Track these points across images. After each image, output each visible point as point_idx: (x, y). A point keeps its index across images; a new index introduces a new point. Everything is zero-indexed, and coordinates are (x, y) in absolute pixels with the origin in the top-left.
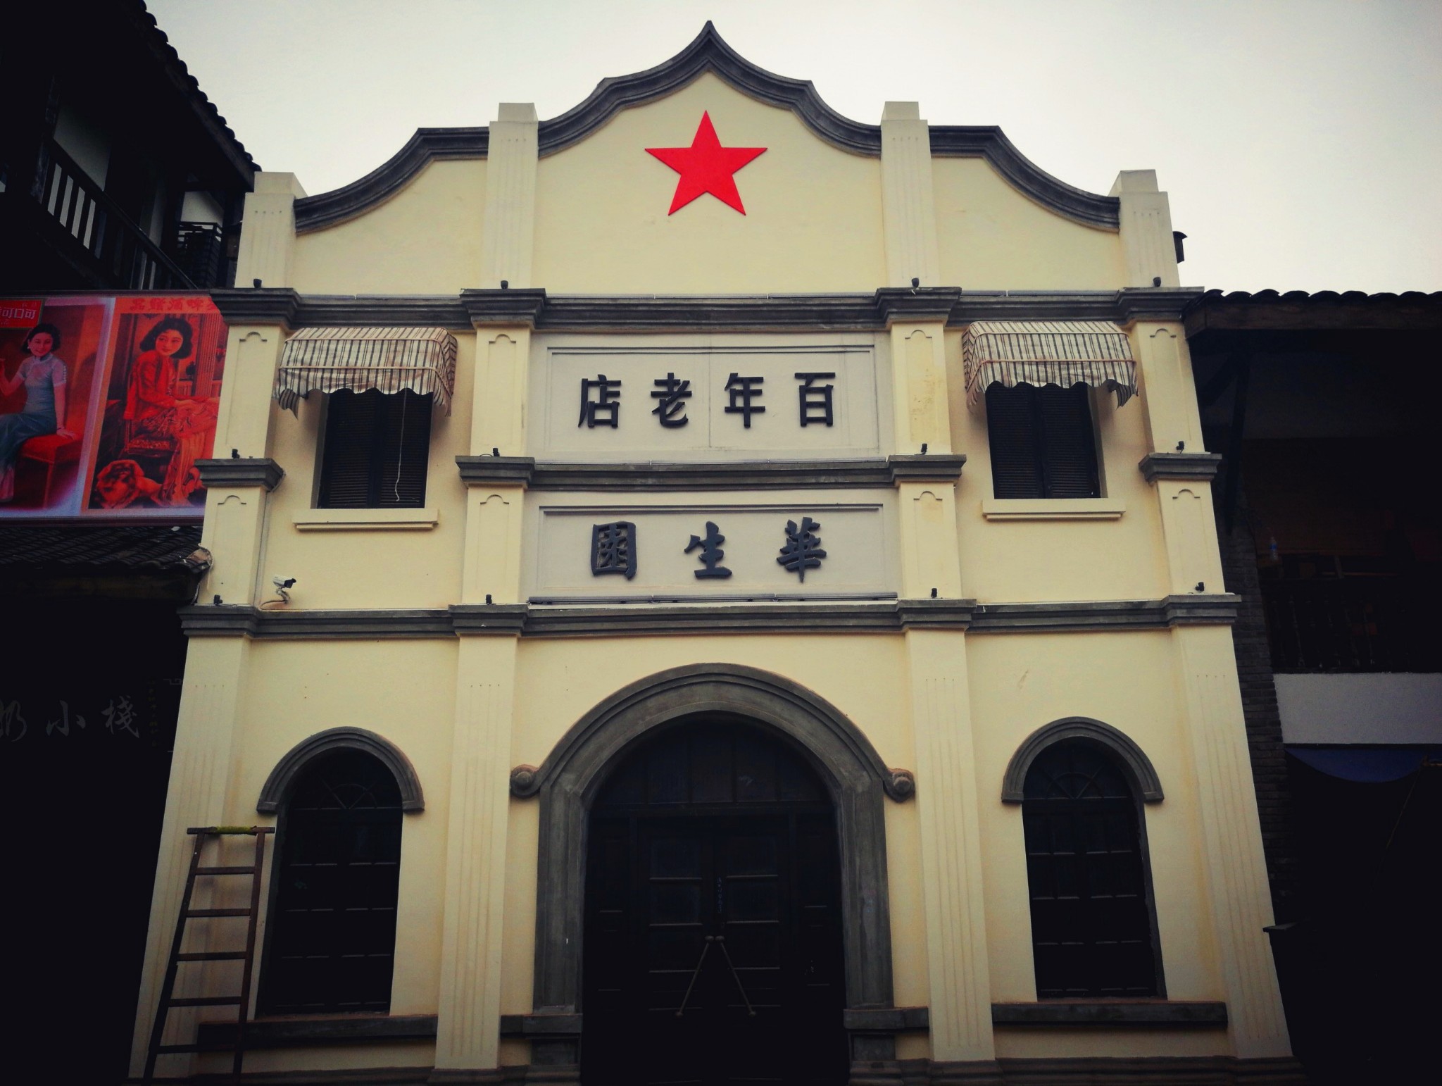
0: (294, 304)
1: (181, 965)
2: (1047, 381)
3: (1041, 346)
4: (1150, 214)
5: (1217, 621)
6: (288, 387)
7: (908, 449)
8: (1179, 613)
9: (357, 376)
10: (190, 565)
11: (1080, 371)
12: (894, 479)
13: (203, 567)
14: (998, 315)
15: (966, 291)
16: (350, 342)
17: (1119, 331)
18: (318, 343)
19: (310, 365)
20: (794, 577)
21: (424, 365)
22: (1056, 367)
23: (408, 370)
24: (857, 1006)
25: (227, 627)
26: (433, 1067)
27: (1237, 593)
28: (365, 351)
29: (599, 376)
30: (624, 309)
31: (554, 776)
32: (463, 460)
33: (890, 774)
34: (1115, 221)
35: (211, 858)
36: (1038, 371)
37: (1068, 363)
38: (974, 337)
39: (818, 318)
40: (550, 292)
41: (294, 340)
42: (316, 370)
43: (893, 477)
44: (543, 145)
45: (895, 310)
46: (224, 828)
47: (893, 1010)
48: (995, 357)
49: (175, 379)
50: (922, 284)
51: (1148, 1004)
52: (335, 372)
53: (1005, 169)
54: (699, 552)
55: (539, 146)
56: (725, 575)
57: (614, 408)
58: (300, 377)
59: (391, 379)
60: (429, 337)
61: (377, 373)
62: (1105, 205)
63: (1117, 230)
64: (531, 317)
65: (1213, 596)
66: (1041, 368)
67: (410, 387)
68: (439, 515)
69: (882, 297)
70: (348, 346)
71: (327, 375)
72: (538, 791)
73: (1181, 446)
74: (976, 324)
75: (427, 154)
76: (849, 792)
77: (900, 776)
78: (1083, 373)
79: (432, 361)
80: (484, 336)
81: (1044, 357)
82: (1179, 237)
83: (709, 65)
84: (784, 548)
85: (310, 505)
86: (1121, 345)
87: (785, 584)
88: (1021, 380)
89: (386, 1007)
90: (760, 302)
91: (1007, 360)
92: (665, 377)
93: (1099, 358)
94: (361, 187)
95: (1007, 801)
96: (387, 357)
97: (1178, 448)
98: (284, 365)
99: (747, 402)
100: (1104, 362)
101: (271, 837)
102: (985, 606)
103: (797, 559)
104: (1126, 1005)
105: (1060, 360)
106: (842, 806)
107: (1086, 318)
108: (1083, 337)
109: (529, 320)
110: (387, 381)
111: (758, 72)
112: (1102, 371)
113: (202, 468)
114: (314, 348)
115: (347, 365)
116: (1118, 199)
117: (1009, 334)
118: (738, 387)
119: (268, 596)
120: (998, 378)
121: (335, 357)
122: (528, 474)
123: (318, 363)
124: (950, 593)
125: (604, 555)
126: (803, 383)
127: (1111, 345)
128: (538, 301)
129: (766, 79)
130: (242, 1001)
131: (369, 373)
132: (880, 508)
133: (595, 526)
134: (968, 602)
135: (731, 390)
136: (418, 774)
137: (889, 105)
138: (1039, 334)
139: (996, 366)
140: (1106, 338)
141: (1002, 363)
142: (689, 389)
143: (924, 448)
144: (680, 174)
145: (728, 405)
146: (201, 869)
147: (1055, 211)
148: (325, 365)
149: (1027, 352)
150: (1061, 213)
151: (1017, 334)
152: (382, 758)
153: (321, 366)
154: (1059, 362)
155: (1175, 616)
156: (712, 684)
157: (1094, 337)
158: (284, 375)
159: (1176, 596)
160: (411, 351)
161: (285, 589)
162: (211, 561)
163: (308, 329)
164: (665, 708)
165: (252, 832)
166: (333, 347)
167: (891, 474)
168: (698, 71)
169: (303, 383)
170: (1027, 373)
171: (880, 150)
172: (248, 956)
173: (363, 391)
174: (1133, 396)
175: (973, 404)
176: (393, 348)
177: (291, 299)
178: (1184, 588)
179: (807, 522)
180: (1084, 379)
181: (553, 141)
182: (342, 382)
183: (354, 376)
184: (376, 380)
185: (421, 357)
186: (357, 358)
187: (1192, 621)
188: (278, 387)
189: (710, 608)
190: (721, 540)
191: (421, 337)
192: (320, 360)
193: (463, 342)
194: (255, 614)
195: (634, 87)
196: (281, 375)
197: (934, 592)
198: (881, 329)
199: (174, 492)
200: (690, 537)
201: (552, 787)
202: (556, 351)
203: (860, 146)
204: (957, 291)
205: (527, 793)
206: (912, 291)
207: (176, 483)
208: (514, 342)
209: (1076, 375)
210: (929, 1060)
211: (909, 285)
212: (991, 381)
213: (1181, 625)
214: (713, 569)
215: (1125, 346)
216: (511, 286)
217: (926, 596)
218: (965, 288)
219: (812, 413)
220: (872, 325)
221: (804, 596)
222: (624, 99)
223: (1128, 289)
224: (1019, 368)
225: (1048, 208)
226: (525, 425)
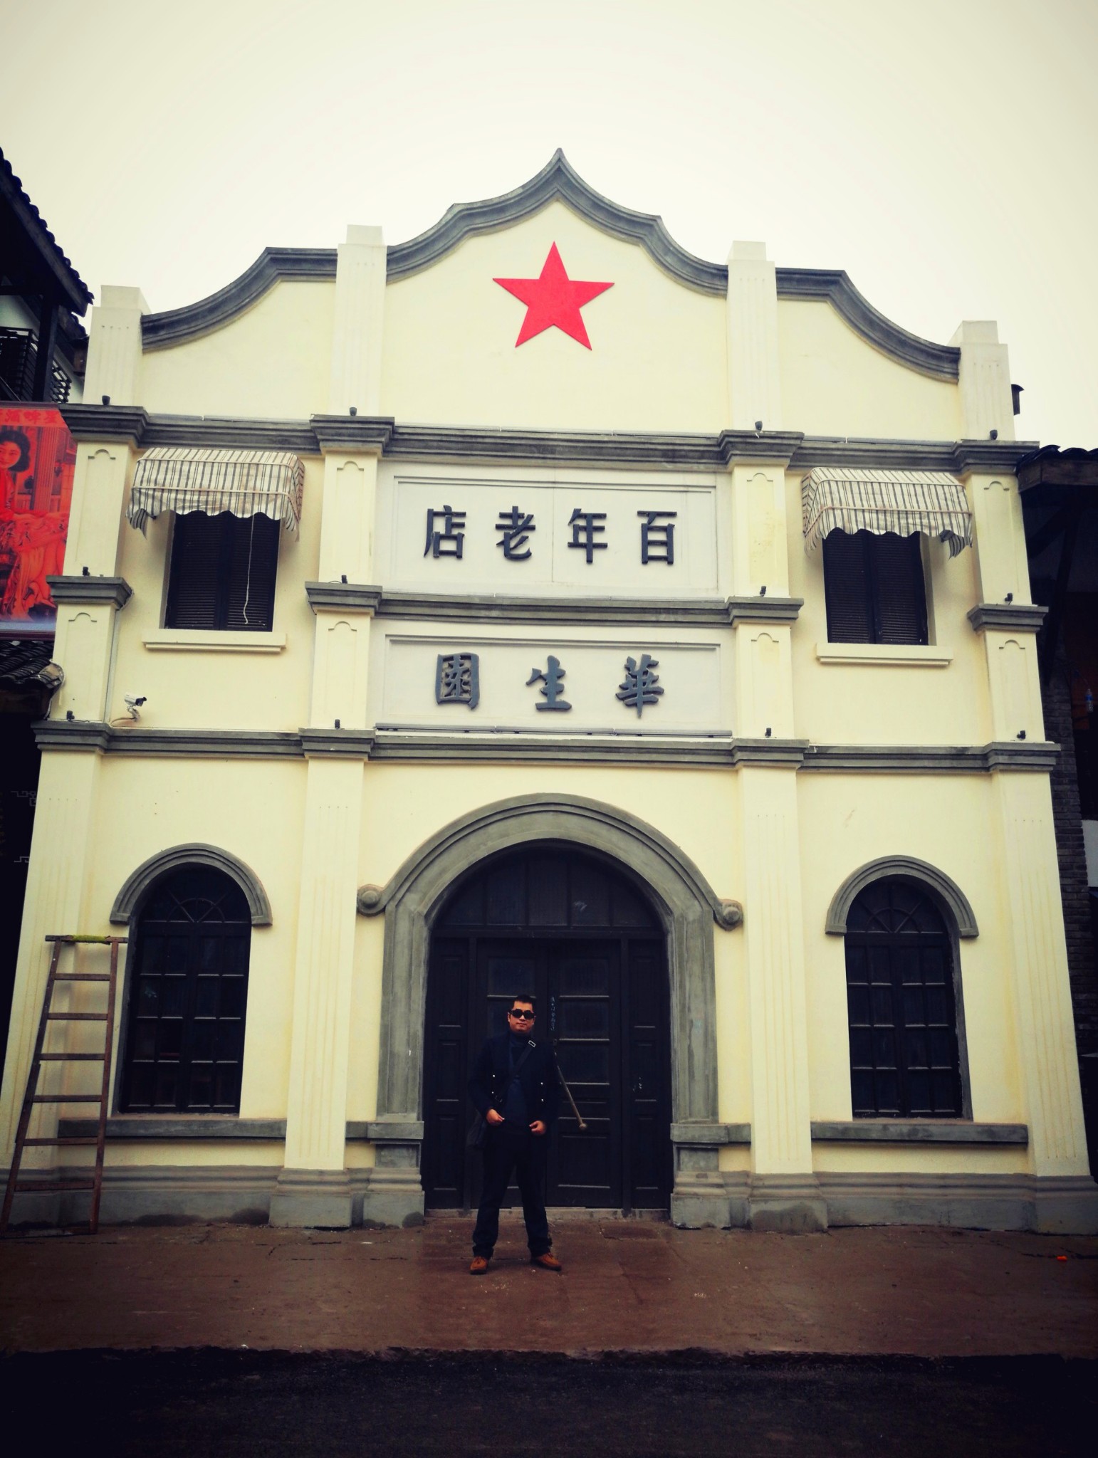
0: (143, 422)
1: (42, 1063)
2: (886, 529)
3: (881, 494)
4: (990, 366)
5: (1036, 768)
6: (142, 507)
7: (749, 592)
8: (1001, 759)
9: (210, 498)
10: (44, 681)
11: (918, 521)
12: (733, 620)
13: (56, 683)
14: (839, 462)
15: (809, 436)
16: (203, 463)
17: (957, 483)
18: (171, 464)
19: (164, 485)
20: (632, 712)
21: (277, 491)
22: (896, 516)
23: (261, 495)
24: (683, 1121)
25: (80, 742)
26: (283, 1167)
27: (1057, 742)
28: (219, 474)
29: (444, 506)
30: (470, 440)
31: (399, 896)
32: (312, 587)
33: (720, 905)
34: (955, 372)
35: (69, 965)
36: (878, 519)
37: (907, 513)
38: (816, 483)
39: (662, 457)
40: (398, 422)
41: (146, 460)
42: (170, 491)
43: (731, 617)
44: (391, 270)
45: (738, 452)
46: (80, 937)
47: (717, 1125)
48: (837, 504)
49: (14, 492)
50: (765, 428)
51: (955, 1125)
52: (189, 493)
53: (849, 315)
54: (540, 685)
55: (387, 271)
56: (565, 708)
57: (459, 539)
58: (153, 497)
59: (244, 502)
60: (281, 462)
61: (231, 496)
62: (948, 355)
63: (955, 381)
64: (380, 445)
65: (1034, 744)
66: (881, 516)
67: (263, 511)
68: (287, 640)
69: (727, 439)
70: (201, 468)
71: (181, 496)
72: (383, 910)
73: (1010, 598)
74: (817, 469)
75: (274, 274)
76: (681, 919)
77: (730, 906)
78: (921, 523)
79: (284, 486)
80: (332, 462)
81: (884, 505)
82: (1016, 389)
83: (558, 195)
84: (624, 684)
85: (158, 624)
86: (958, 497)
87: (624, 718)
88: (861, 527)
89: (236, 1110)
90: (606, 439)
91: (848, 507)
92: (509, 510)
93: (937, 509)
94: (208, 306)
95: (830, 934)
96: (241, 481)
97: (1006, 600)
98: (138, 485)
99: (590, 538)
100: (942, 513)
101: (124, 946)
102: (816, 747)
103: (635, 695)
104: (937, 1127)
105: (900, 509)
106: (674, 932)
107: (924, 468)
108: (922, 487)
109: (378, 448)
110: (241, 505)
111: (607, 204)
112: (940, 522)
113: (53, 585)
114: (167, 468)
115: (201, 487)
116: (959, 349)
117: (850, 482)
118: (582, 523)
119: (117, 715)
120: (840, 525)
121: (188, 478)
122: (374, 602)
123: (171, 485)
124: (784, 733)
125: (448, 684)
126: (645, 520)
127: (948, 496)
128: (387, 429)
129: (616, 212)
130: (102, 1099)
131: (222, 496)
132: (717, 648)
133: (440, 657)
134: (801, 742)
135: (574, 526)
136: (266, 891)
137: (737, 244)
138: (879, 483)
139: (838, 512)
140: (943, 489)
141: (844, 511)
142: (532, 523)
143: (763, 590)
144: (528, 305)
145: (571, 540)
146: (59, 974)
147: (895, 358)
148: (178, 486)
149: (868, 500)
150: (902, 362)
151: (858, 482)
152: (232, 874)
153: (175, 487)
154: (899, 511)
155: (997, 762)
156: (551, 813)
157: (932, 488)
158: (138, 495)
159: (999, 743)
160: (263, 475)
161: (136, 707)
162: (63, 677)
163: (158, 449)
164: (504, 835)
165: (107, 941)
166: (185, 468)
167: (729, 615)
168: (549, 198)
169: (157, 504)
170: (868, 521)
171: (726, 290)
172: (106, 1058)
173: (217, 513)
174: (967, 547)
175: (812, 549)
176: (245, 471)
177: (141, 418)
178: (1006, 736)
179: (646, 658)
180: (922, 529)
181: (403, 266)
182: (195, 504)
183: (207, 498)
184: (230, 503)
185: (274, 482)
186: (210, 481)
187: (1013, 767)
188: (131, 507)
189: (550, 740)
190: (561, 675)
191: (273, 461)
192: (173, 482)
193: (311, 467)
194: (107, 731)
195: (484, 214)
196: (132, 494)
197: (769, 732)
198: (722, 471)
199: (14, 607)
200: (531, 671)
201: (397, 906)
202: (403, 480)
203: (707, 285)
204: (800, 437)
205: (371, 912)
206: (757, 435)
207: (16, 597)
208: (362, 470)
209: (914, 524)
210: (750, 1172)
211: (752, 427)
212: (833, 527)
213: (1002, 771)
214: (553, 703)
215: (962, 499)
216: (360, 413)
217: (760, 735)
218: (808, 433)
219: (653, 551)
220: (714, 466)
221: (642, 732)
222: (472, 226)
223: (965, 441)
224: (860, 515)
225: (889, 356)
226: (372, 553)
